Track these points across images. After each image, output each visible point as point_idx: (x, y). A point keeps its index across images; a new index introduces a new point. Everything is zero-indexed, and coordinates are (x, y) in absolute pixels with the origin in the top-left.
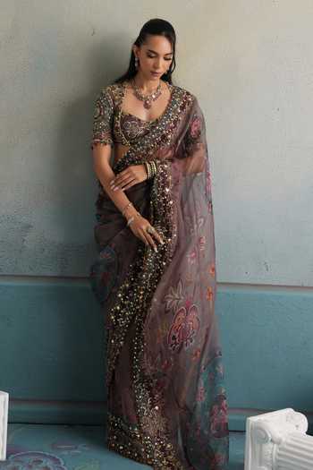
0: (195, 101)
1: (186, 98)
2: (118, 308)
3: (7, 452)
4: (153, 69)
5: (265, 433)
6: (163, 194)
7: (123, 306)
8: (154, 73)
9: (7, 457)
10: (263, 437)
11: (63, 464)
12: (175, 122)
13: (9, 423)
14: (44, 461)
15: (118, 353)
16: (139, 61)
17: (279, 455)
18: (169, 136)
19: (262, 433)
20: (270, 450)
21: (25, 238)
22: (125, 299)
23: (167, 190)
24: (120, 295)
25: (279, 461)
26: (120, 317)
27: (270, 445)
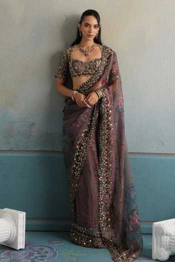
3: (25, 245)
4: (88, 33)
5: (163, 230)
8: (89, 36)
9: (25, 247)
10: (161, 233)
11: (55, 250)
13: (26, 231)
14: (45, 249)
15: (75, 190)
16: (81, 32)
17: (170, 242)
19: (161, 231)
20: (166, 239)
25: (170, 245)
27: (165, 237)
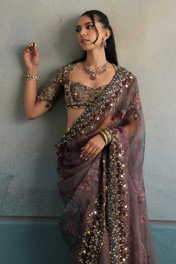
0: (135, 79)
1: (128, 76)
2: (84, 252)
6: (117, 159)
7: (88, 250)
12: (117, 93)
18: (112, 105)
21: (9, 186)
22: (89, 244)
23: (120, 156)
24: (84, 241)
26: (87, 259)
